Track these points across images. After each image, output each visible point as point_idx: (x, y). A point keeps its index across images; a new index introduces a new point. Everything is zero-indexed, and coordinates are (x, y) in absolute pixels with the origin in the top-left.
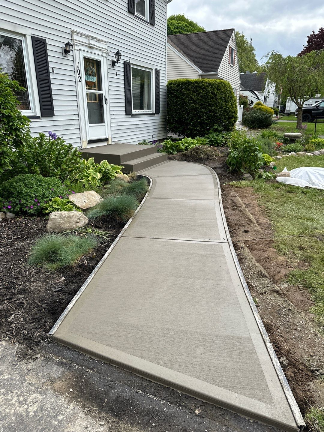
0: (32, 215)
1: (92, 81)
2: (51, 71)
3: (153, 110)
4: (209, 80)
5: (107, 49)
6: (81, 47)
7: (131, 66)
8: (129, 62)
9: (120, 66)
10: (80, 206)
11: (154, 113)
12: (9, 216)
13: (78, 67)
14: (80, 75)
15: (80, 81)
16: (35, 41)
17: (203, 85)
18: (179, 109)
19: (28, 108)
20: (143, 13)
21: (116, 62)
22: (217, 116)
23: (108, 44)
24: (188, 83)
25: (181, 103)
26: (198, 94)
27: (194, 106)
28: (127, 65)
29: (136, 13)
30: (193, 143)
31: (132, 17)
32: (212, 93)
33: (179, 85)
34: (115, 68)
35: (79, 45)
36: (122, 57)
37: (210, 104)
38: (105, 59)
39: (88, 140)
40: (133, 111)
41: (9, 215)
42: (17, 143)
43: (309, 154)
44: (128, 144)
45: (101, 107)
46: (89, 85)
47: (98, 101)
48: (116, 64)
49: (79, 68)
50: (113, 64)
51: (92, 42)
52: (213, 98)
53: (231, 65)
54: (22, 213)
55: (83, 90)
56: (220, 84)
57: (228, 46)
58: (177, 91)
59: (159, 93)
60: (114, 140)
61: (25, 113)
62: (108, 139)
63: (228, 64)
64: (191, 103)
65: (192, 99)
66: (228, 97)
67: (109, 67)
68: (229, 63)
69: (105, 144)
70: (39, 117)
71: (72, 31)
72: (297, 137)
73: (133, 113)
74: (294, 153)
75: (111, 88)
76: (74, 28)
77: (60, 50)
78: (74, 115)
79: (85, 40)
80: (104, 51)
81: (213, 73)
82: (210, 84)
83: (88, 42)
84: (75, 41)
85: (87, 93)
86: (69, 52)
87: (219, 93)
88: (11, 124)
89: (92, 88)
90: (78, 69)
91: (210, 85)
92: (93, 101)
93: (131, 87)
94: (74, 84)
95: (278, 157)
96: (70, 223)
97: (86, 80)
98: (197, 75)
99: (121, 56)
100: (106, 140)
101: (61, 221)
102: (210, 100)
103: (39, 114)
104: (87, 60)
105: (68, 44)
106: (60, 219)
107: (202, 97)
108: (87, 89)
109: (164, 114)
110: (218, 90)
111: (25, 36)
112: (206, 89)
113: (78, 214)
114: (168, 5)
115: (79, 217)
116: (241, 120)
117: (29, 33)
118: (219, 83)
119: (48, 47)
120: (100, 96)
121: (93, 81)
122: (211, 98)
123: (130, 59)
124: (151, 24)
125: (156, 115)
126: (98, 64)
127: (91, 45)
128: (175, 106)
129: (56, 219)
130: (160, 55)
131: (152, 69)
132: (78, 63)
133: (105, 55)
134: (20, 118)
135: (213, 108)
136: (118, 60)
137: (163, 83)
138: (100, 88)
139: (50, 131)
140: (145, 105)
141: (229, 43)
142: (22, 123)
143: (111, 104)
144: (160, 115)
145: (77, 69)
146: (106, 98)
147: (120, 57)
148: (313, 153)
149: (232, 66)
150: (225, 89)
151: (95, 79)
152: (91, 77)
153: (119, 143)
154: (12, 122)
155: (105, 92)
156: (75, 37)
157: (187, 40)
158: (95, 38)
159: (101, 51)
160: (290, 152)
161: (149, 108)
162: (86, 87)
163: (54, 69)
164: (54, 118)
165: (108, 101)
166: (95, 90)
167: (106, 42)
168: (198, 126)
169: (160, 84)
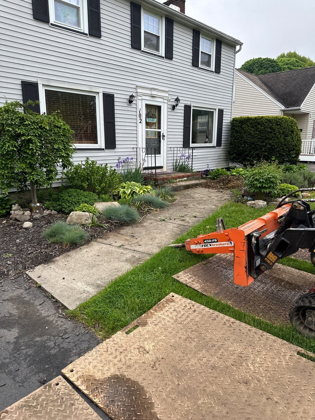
2: (116, 116)
6: (144, 97)
7: (192, 108)
9: (180, 108)
11: (215, 145)
14: (141, 118)
15: (141, 123)
16: (105, 96)
18: (238, 142)
24: (248, 119)
25: (240, 137)
26: (257, 129)
27: (251, 140)
28: (187, 108)
31: (196, 69)
33: (240, 122)
34: (175, 111)
36: (181, 102)
37: (267, 138)
38: (166, 105)
39: (144, 167)
45: (160, 141)
47: (157, 137)
52: (271, 132)
55: (142, 129)
58: (238, 126)
59: (222, 129)
60: (168, 168)
64: (249, 137)
65: (250, 134)
66: (289, 131)
67: (170, 110)
69: (160, 170)
70: (103, 149)
71: (137, 86)
73: (191, 146)
75: (169, 127)
77: (126, 101)
78: (133, 148)
79: (149, 92)
81: (296, 108)
84: (138, 93)
86: (132, 101)
89: (153, 127)
90: (140, 113)
92: (152, 138)
93: (190, 125)
94: (135, 125)
96: (81, 219)
97: (147, 121)
98: (279, 110)
103: (103, 146)
104: (148, 106)
105: (132, 96)
109: (226, 147)
111: (98, 93)
112: (264, 124)
114: (237, 55)
119: (115, 99)
120: (159, 133)
123: (191, 102)
124: (216, 72)
125: (217, 148)
126: (159, 108)
127: (153, 95)
131: (215, 109)
132: (140, 109)
133: (166, 101)
137: (227, 120)
138: (159, 128)
144: (222, 147)
146: (164, 135)
152: (151, 119)
155: (164, 130)
156: (139, 90)
157: (276, 78)
158: (157, 89)
159: (163, 98)
162: (145, 127)
163: (119, 114)
164: (116, 150)
165: (166, 137)
166: (155, 129)
167: (168, 92)
169: (224, 121)
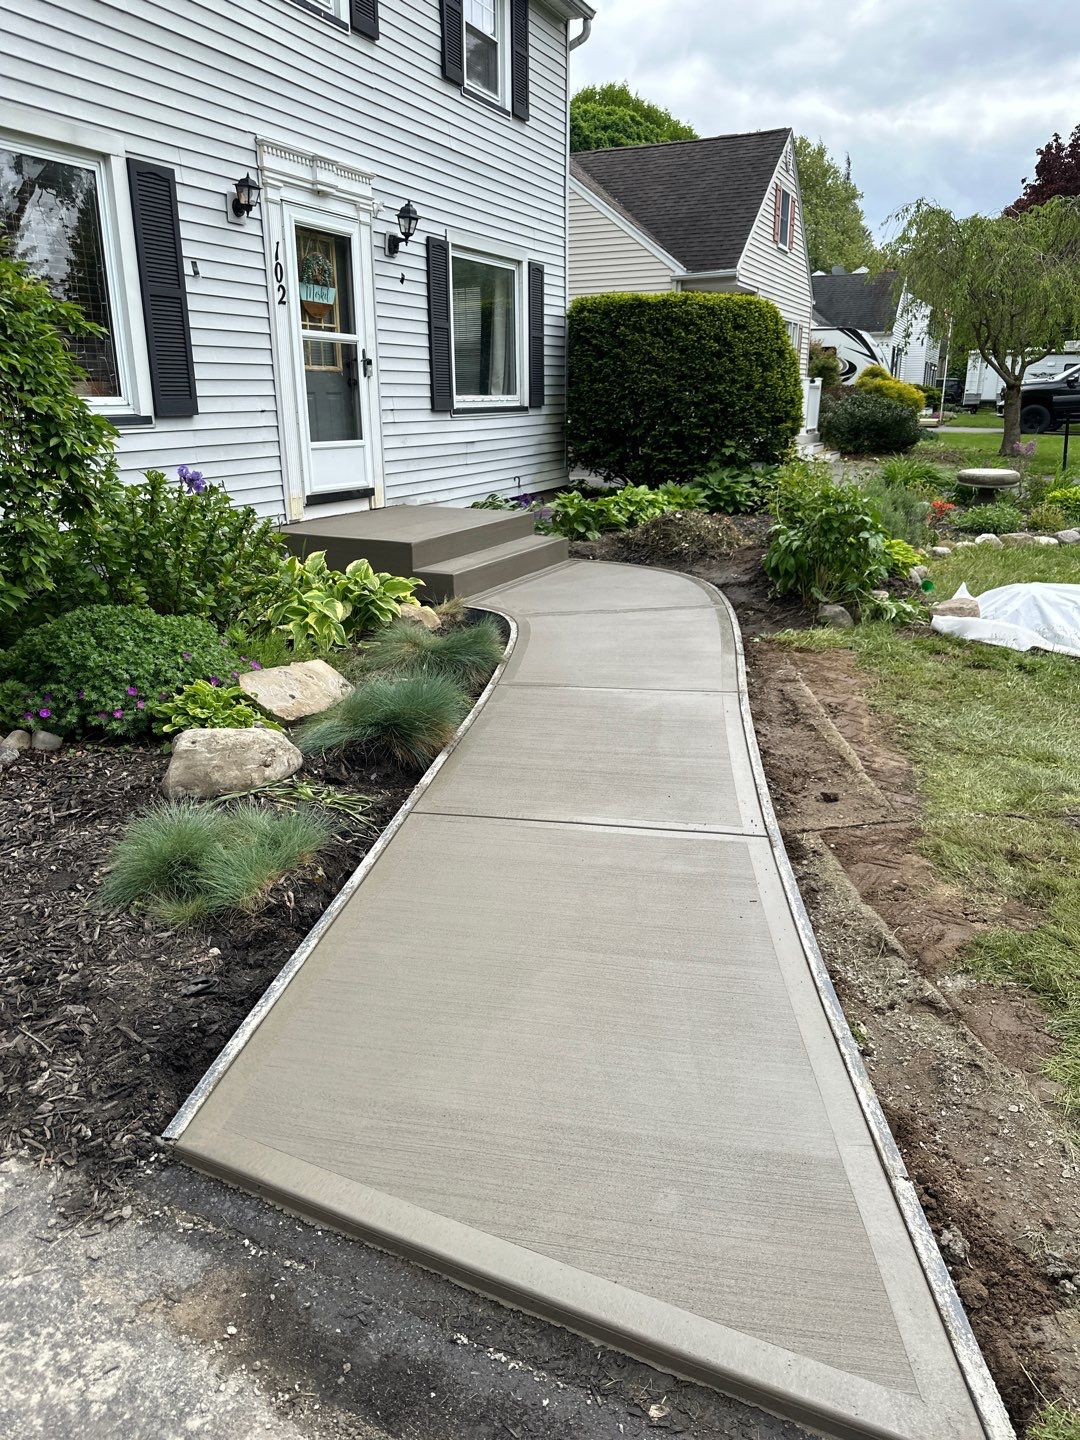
0: (118, 741)
1: (321, 301)
2: (188, 269)
3: (522, 396)
4: (709, 296)
5: (371, 199)
6: (287, 194)
7: (452, 253)
8: (443, 239)
9: (413, 253)
10: (276, 711)
11: (527, 404)
12: (43, 742)
13: (277, 258)
14: (283, 283)
15: (284, 303)
16: (139, 174)
17: (687, 313)
18: (606, 391)
19: (114, 390)
20: (491, 82)
21: (401, 240)
22: (734, 414)
23: (377, 183)
24: (638, 305)
25: (614, 371)
26: (672, 343)
27: (656, 382)
28: (436, 249)
29: (466, 81)
30: (654, 502)
31: (454, 93)
32: (717, 339)
33: (606, 314)
34: (399, 259)
35: (281, 184)
36: (421, 225)
37: (709, 376)
38: (365, 230)
39: (308, 493)
40: (456, 398)
41: (45, 739)
42: (74, 505)
43: (1044, 540)
44: (441, 505)
45: (352, 385)
46: (311, 313)
47: (340, 367)
48: (402, 246)
49: (280, 261)
50: (393, 245)
51: (325, 176)
52: (719, 355)
53: (781, 246)
54: (84, 733)
55: (292, 333)
56: (745, 308)
57: (772, 184)
58: (601, 333)
59: (542, 339)
60: (391, 494)
61: (100, 406)
62: (373, 489)
63: (770, 244)
64: (647, 370)
65: (652, 360)
66: (772, 351)
67: (379, 255)
68: (775, 242)
69: (362, 506)
70: (147, 420)
71: (259, 143)
72: (1002, 481)
73: (456, 406)
74: (993, 536)
75: (383, 324)
76: (265, 132)
77: (218, 203)
78: (263, 411)
79: (302, 171)
80: (362, 206)
81: (721, 273)
82: (711, 311)
83: (310, 178)
84: (266, 173)
85: (305, 343)
86: (249, 208)
87: (740, 339)
88: (53, 442)
89: (323, 325)
90: (278, 264)
91: (709, 315)
92: (323, 368)
93: (448, 320)
94: (261, 311)
95: (939, 549)
96: (240, 765)
97: (304, 299)
98: (668, 279)
99: (417, 220)
100: (367, 493)
101: (211, 759)
102: (712, 362)
103: (146, 408)
104: (307, 234)
105: (244, 185)
106: (210, 752)
107: (682, 351)
108: (304, 327)
109: (557, 410)
110: (737, 327)
111: (105, 157)
112: (695, 325)
113: (267, 737)
114: (573, 54)
115: (273, 746)
116: (815, 427)
117: (118, 148)
118: (740, 306)
119: (181, 194)
120: (349, 350)
121: (325, 302)
122: (714, 354)
123: (448, 228)
124: (515, 116)
125: (531, 412)
126: (341, 246)
127: (320, 187)
128: (593, 381)
129: (195, 752)
130: (545, 217)
131: (519, 263)
132: (278, 243)
133: (365, 217)
134: (84, 421)
135: (720, 388)
136: (407, 235)
137: (556, 307)
138: (348, 326)
139: (183, 466)
140: (494, 380)
141: (775, 174)
142: (90, 439)
143: (385, 378)
144: (545, 410)
145: (274, 263)
146: (368, 356)
147: (413, 222)
148: (1056, 537)
149: (786, 249)
150: (759, 325)
151: (331, 296)
152: (317, 289)
153: (410, 502)
154: (57, 435)
155: (364, 338)
156: (269, 161)
157: (636, 166)
158: (333, 163)
159: (354, 203)
160: (979, 532)
161: (509, 388)
162: (301, 323)
163: (198, 262)
164: (198, 422)
165: (373, 368)
166: (332, 330)
167: (370, 177)
168: (671, 448)
169: (547, 310)
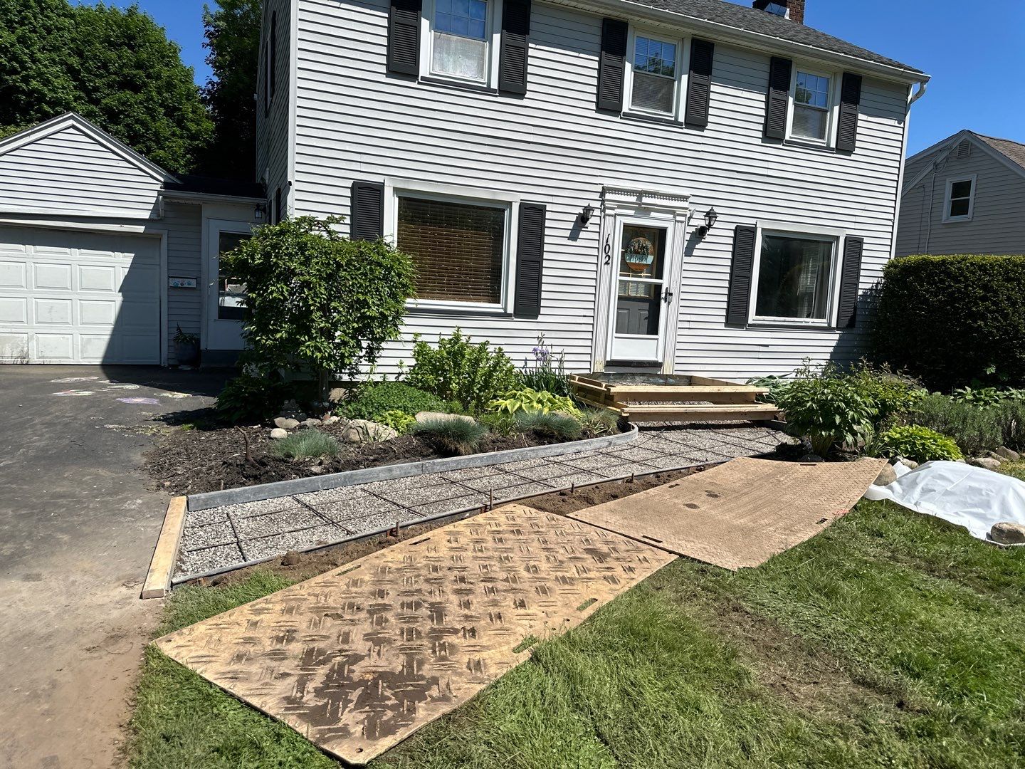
2: (546, 248)
3: (830, 320)
5: (687, 209)
6: (621, 211)
7: (761, 234)
8: (751, 226)
9: (722, 235)
13: (607, 241)
14: (610, 254)
15: (609, 264)
16: (526, 209)
17: (960, 269)
19: (497, 301)
21: (707, 229)
23: (691, 199)
28: (743, 235)
29: (788, 136)
31: (774, 144)
34: (708, 238)
35: (616, 207)
39: (608, 359)
40: (750, 317)
48: (709, 232)
49: (610, 243)
50: (702, 232)
51: (649, 200)
55: (613, 277)
59: (856, 285)
60: (677, 368)
62: (662, 363)
67: (691, 237)
70: (510, 315)
73: (753, 322)
76: (609, 183)
77: (571, 218)
78: (584, 316)
79: (632, 199)
80: (678, 212)
82: (983, 267)
83: (638, 202)
84: (606, 202)
85: (622, 283)
86: (588, 219)
90: (608, 244)
93: (751, 272)
94: (594, 267)
97: (625, 262)
99: (715, 217)
100: (656, 365)
104: (632, 228)
105: (587, 209)
111: (509, 203)
120: (659, 287)
121: (644, 263)
123: (758, 220)
125: (838, 331)
127: (645, 206)
130: (870, 208)
132: (609, 234)
133: (680, 218)
136: (710, 226)
137: (877, 264)
143: (685, 303)
144: (855, 331)
145: (604, 244)
147: (713, 219)
151: (649, 260)
152: (638, 256)
155: (668, 282)
156: (610, 196)
158: (657, 193)
159: (673, 213)
161: (819, 315)
167: (688, 197)
169: (865, 266)
